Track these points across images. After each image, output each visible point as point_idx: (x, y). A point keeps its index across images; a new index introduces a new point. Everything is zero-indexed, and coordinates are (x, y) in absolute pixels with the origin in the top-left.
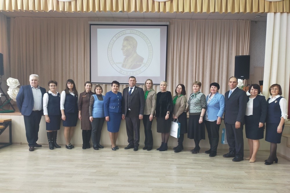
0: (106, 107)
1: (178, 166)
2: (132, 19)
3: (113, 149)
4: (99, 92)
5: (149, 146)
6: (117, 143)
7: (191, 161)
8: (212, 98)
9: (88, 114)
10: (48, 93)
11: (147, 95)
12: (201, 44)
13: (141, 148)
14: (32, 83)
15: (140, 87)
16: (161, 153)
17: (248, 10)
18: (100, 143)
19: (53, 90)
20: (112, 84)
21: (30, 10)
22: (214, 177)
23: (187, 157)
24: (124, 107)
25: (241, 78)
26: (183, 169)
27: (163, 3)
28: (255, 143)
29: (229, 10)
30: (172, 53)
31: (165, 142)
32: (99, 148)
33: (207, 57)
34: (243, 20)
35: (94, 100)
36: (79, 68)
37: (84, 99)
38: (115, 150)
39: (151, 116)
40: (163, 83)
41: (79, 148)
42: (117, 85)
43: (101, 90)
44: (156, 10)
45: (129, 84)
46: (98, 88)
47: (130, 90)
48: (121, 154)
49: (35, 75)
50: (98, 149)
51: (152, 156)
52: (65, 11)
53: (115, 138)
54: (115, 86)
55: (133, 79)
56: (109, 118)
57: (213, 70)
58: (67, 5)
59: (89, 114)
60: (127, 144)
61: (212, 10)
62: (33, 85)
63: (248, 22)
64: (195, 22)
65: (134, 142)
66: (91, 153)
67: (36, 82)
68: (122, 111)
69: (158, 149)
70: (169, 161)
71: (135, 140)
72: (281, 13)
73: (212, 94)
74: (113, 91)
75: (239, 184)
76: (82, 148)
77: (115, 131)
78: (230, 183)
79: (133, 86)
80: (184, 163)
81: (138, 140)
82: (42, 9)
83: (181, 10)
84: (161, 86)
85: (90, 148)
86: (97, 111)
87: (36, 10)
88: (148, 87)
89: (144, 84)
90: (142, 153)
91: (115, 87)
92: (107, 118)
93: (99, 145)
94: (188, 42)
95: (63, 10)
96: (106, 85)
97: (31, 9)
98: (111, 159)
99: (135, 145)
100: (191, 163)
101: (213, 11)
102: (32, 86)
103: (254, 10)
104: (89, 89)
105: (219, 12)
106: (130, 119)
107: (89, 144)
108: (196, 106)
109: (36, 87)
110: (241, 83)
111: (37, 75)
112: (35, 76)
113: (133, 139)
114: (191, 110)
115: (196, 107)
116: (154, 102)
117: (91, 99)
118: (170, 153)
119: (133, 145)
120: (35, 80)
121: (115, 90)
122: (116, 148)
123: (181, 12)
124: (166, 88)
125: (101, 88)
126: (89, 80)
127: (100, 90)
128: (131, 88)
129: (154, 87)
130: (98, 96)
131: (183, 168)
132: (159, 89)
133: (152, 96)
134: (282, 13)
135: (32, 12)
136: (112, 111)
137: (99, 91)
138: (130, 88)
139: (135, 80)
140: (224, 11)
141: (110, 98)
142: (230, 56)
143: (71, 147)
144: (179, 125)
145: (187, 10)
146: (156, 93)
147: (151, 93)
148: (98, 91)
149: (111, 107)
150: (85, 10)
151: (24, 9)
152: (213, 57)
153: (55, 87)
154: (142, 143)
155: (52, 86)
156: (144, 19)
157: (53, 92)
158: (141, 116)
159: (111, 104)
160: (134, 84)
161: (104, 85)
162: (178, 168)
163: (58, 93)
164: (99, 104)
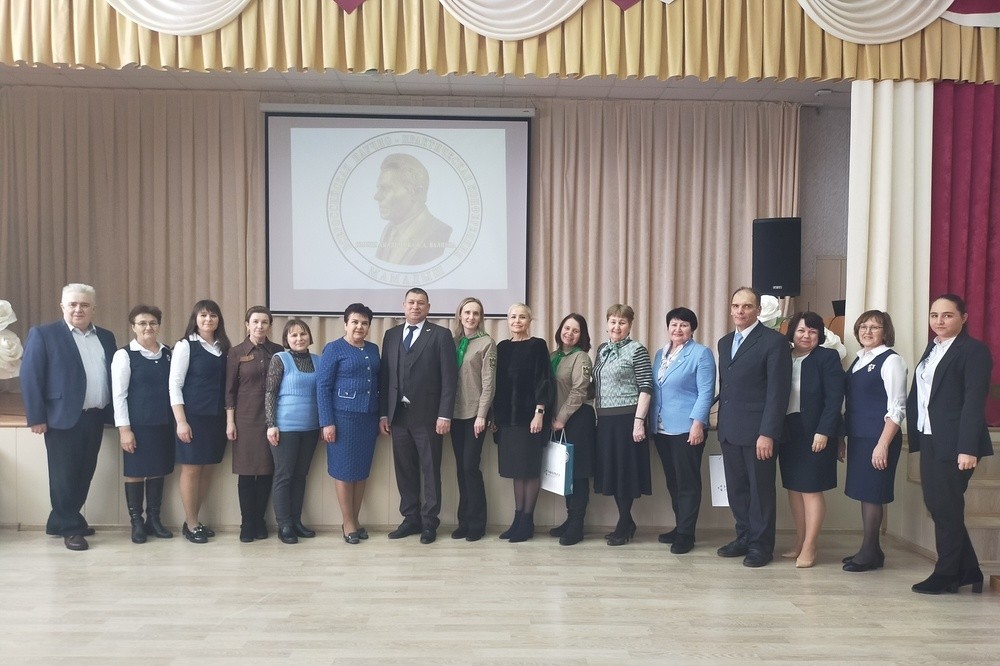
0: (324, 394)
1: (572, 589)
2: (408, 97)
3: (347, 541)
4: (301, 345)
5: (473, 526)
6: (363, 519)
7: (617, 572)
8: (674, 358)
9: (259, 420)
10: (127, 348)
11: (465, 351)
12: (642, 182)
13: (445, 532)
14: (72, 314)
15: (442, 323)
16: (512, 548)
17: (791, 72)
18: (304, 521)
19: (147, 336)
20: (346, 314)
21: (55, 61)
22: (693, 624)
23: (601, 559)
24: (387, 394)
25: (776, 294)
26: (591, 600)
27: (514, 47)
28: (811, 503)
29: (730, 71)
30: (548, 212)
31: (527, 510)
32: (299, 539)
33: (662, 224)
34: (777, 102)
35: (283, 372)
36: (226, 261)
37: (244, 369)
38: (357, 542)
39: (479, 423)
40: (516, 309)
41: (228, 537)
42: (363, 319)
43: (306, 337)
44: (492, 67)
45: (403, 314)
46: (297, 329)
47: (406, 332)
48: (377, 556)
49: (83, 286)
50: (296, 542)
51: (482, 560)
52: (180, 66)
53: (355, 501)
54: (356, 322)
55: (417, 297)
56: (337, 433)
57: (682, 267)
58: (185, 48)
59: (265, 418)
60: (397, 519)
61: (674, 70)
62: (75, 320)
63: (794, 109)
64: (622, 110)
65: (423, 513)
66: (272, 554)
67: (85, 309)
68: (379, 406)
69: (503, 537)
70: (545, 573)
71: (425, 507)
72: (895, 81)
73: (674, 345)
74: (348, 339)
75: (773, 644)
76: (239, 537)
77: (356, 475)
78: (747, 640)
79: (419, 321)
80: (593, 580)
81: (434, 503)
82: (97, 61)
83: (572, 68)
84: (511, 321)
85: (265, 536)
86: (293, 408)
87: (77, 62)
88: (467, 326)
89: (454, 315)
90: (450, 551)
91: (359, 326)
92: (328, 431)
93: (299, 526)
94: (598, 173)
95: (172, 65)
96: (322, 320)
97: (58, 59)
98: (341, 574)
99: (425, 521)
100: (616, 579)
101: (678, 72)
102: (72, 323)
103: (811, 72)
104: (262, 331)
105: (698, 76)
106: (409, 431)
107: (264, 523)
108: (622, 385)
109: (86, 328)
110: (771, 308)
111: (90, 288)
112: (84, 291)
113: (418, 504)
114: (605, 398)
115: (622, 389)
116: (488, 375)
117: (271, 367)
118: (545, 549)
119: (419, 524)
120: (83, 305)
121: (356, 336)
122: (360, 535)
123: (575, 74)
124: (528, 325)
125: (307, 329)
126: (261, 303)
127: (302, 334)
128: (412, 329)
129: (487, 324)
130: (296, 355)
131: (590, 597)
132: (506, 332)
133: (480, 356)
134: (898, 81)
135: (64, 70)
136: (347, 407)
137: (298, 338)
138: (406, 326)
139: (425, 301)
140: (712, 72)
141: (338, 364)
142: (736, 219)
143: (205, 534)
144: (568, 450)
145: (592, 69)
146: (494, 343)
147: (480, 345)
148: (294, 340)
149: (343, 395)
150: (248, 63)
151: (35, 60)
152: (683, 224)
153: (155, 327)
154: (449, 516)
155: (143, 323)
156: (451, 96)
157: (146, 345)
158: (442, 423)
159: (342, 383)
160: (422, 314)
161: (315, 318)
162: (571, 595)
163: (162, 346)
164: (300, 384)
